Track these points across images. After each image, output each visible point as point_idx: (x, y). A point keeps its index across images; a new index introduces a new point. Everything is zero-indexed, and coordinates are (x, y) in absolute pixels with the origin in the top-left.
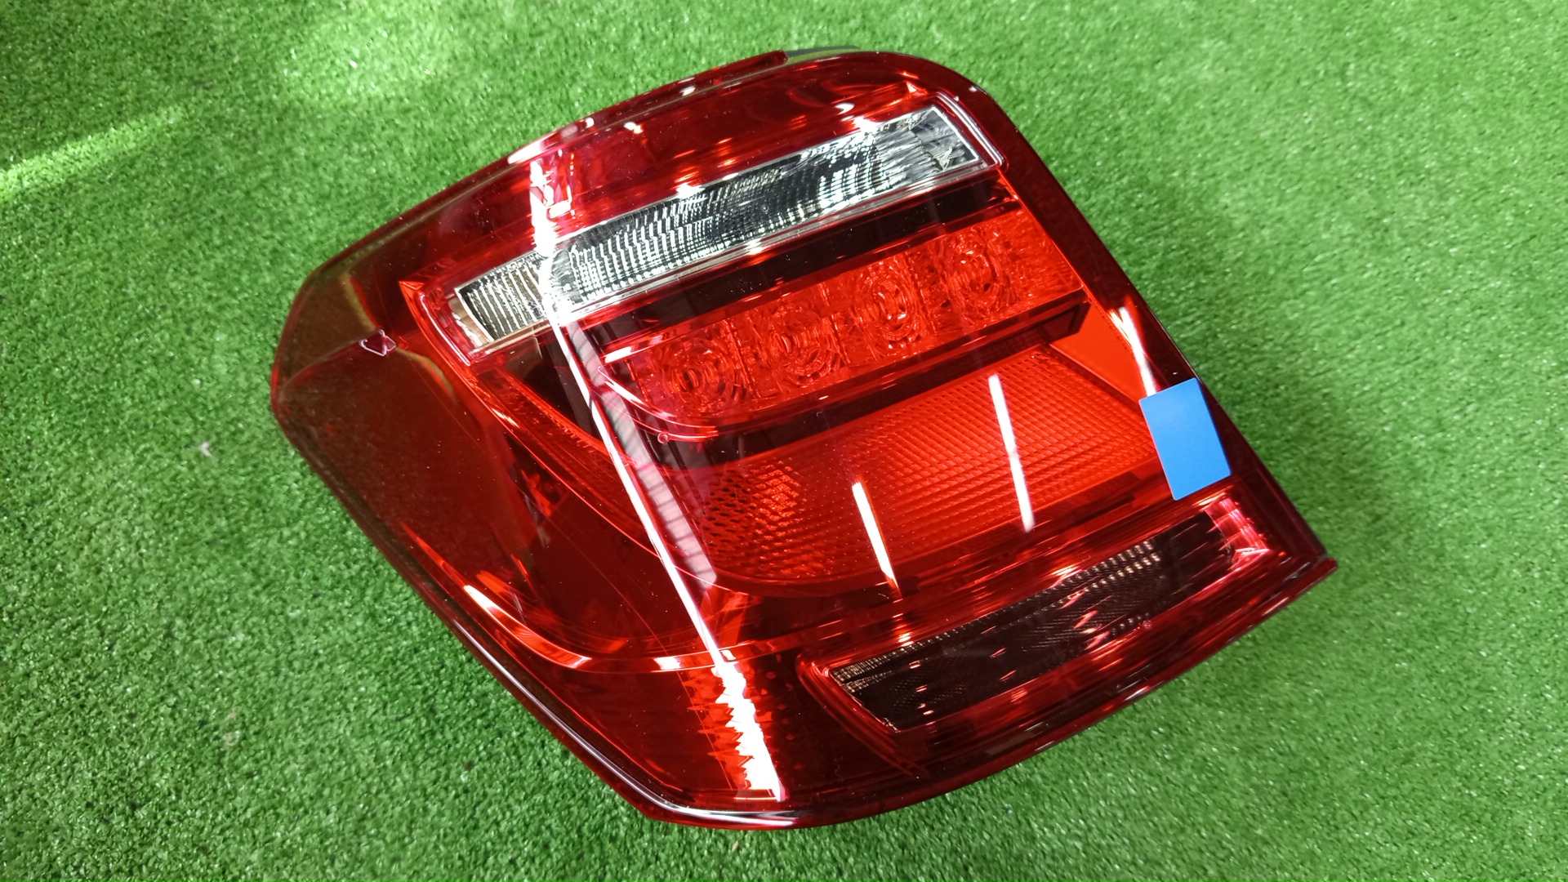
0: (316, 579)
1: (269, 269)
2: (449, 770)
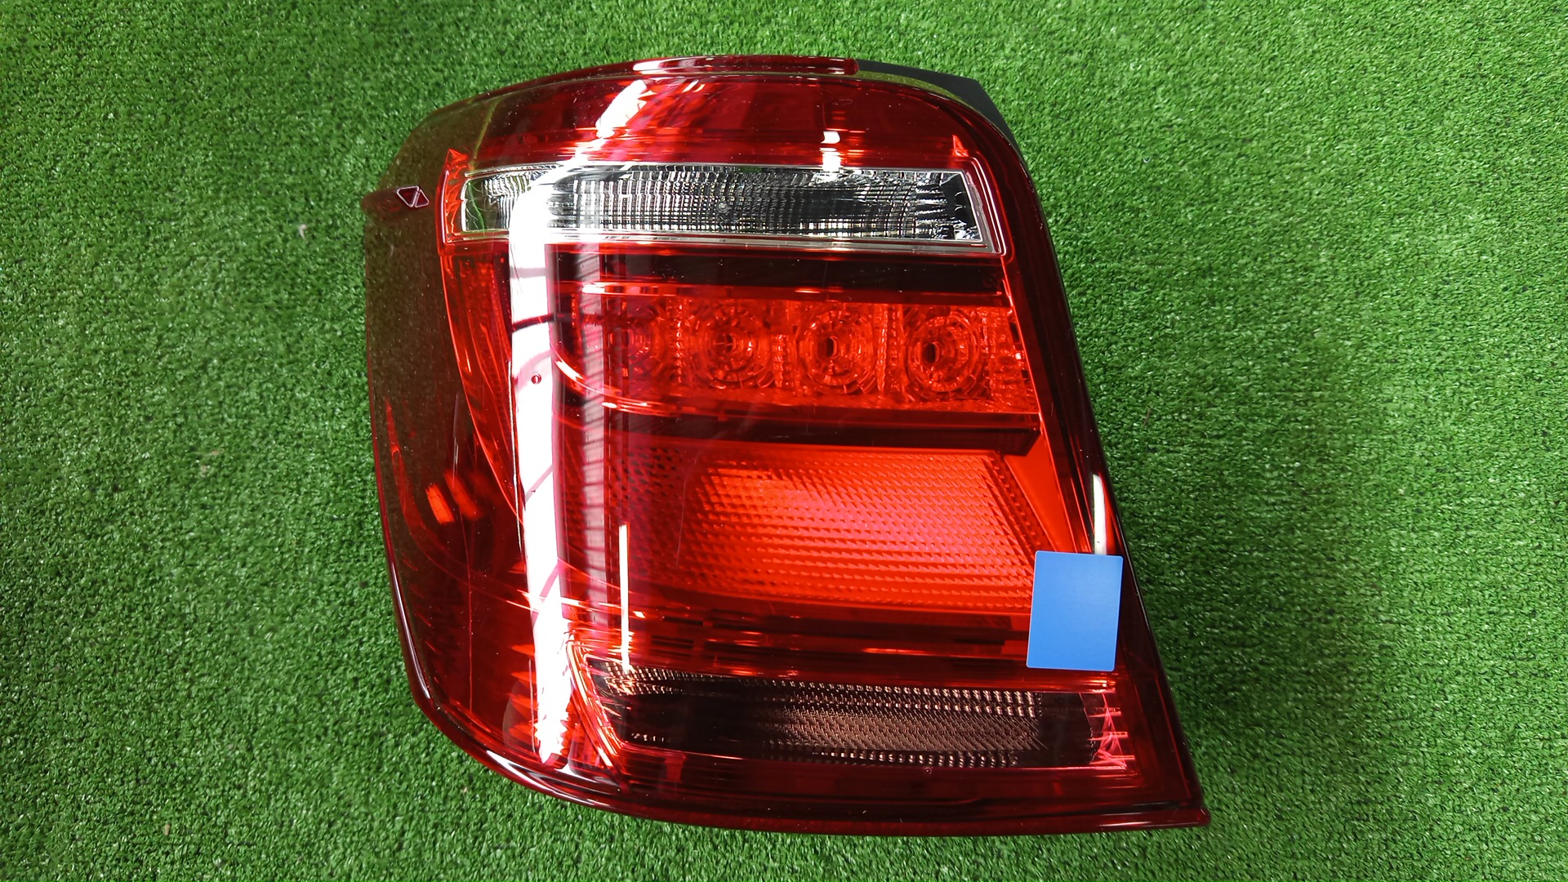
0: (330, 374)
1: (425, 99)
2: (348, 580)
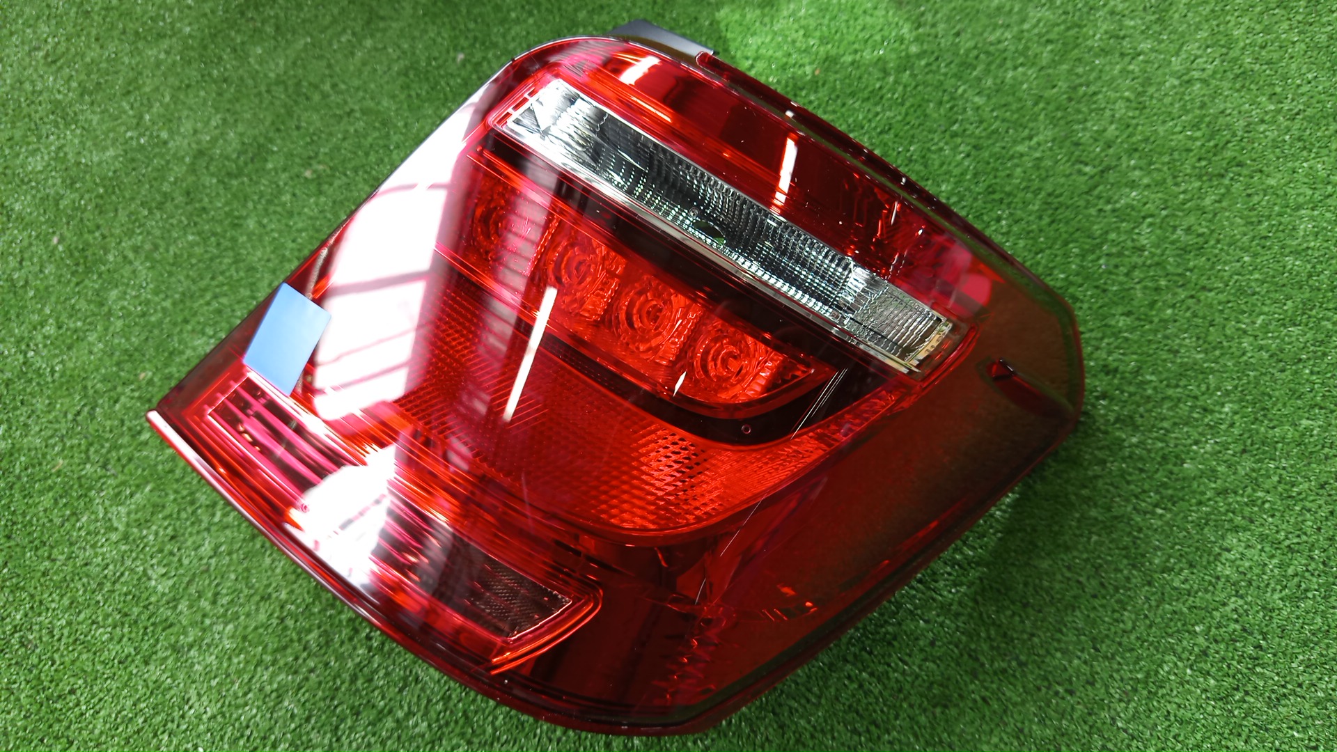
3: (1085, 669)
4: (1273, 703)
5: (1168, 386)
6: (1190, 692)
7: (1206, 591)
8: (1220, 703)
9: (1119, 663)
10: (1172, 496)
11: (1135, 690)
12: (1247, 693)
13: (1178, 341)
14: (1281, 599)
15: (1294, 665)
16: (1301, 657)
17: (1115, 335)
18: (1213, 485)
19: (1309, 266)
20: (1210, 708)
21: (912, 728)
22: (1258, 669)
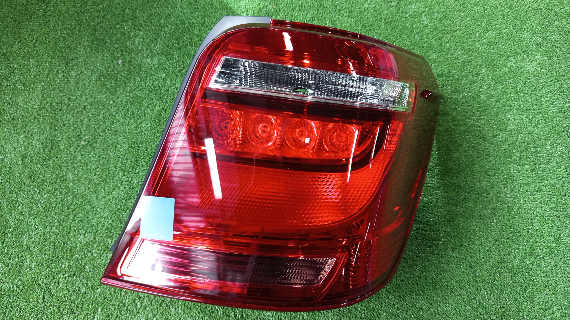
3: (489, 184)
4: (548, 163)
5: (461, 72)
6: (523, 173)
7: (510, 137)
8: (534, 172)
9: (498, 176)
10: (483, 110)
11: (507, 182)
12: (539, 164)
13: (456, 54)
14: (533, 128)
15: (547, 148)
16: (548, 144)
17: (435, 62)
18: (493, 100)
19: (482, 8)
20: (532, 175)
21: (447, 234)
22: (538, 155)
